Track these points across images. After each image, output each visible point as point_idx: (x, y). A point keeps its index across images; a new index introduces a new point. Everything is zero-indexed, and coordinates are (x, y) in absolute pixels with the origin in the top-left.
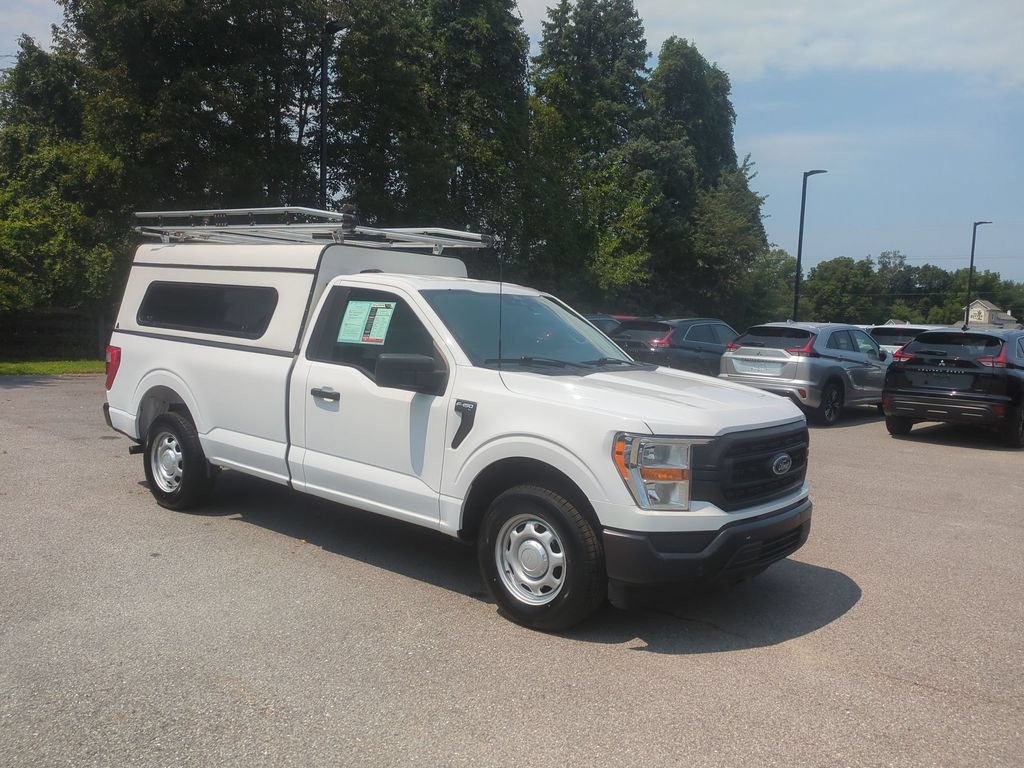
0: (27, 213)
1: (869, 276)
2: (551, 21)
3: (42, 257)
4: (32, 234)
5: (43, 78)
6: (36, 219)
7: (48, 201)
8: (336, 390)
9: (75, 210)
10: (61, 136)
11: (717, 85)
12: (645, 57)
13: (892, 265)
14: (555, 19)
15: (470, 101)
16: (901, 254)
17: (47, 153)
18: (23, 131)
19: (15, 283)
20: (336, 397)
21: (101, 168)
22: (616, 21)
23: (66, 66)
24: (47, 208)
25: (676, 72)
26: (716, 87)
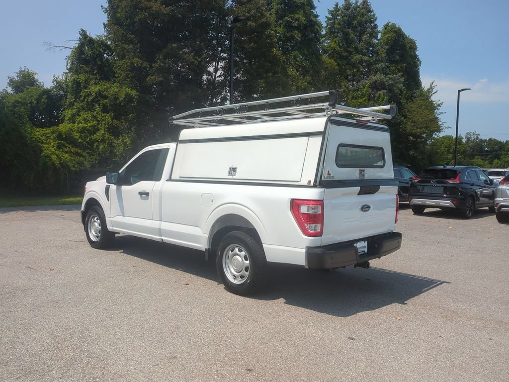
0: (85, 119)
1: (461, 144)
2: (330, 16)
3: (93, 142)
4: (88, 131)
5: (92, 50)
6: (90, 122)
7: (95, 113)
9: (108, 117)
10: (100, 79)
11: (411, 46)
12: (377, 33)
13: (472, 139)
14: (332, 15)
15: (295, 57)
16: (476, 133)
17: (94, 89)
18: (82, 77)
19: (80, 155)
21: (127, 95)
22: (363, 15)
23: (102, 44)
24: (94, 117)
25: (392, 40)
26: (410, 48)
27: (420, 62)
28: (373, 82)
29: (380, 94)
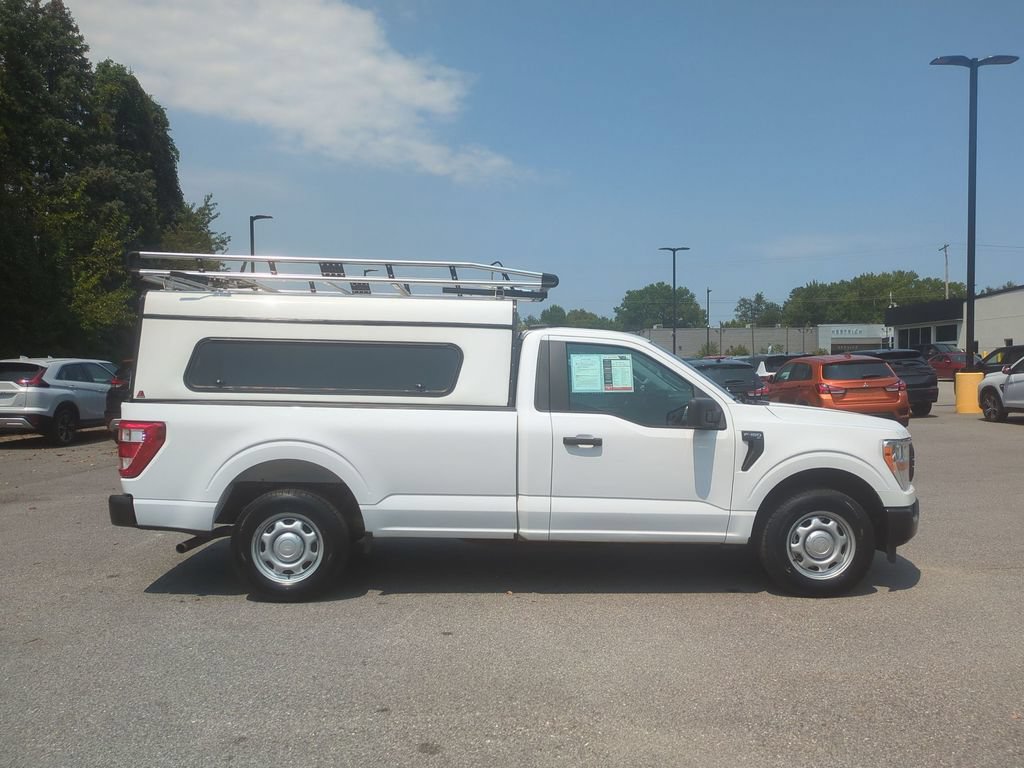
8: (595, 435)
11: (157, 118)
20: (597, 443)
25: (119, 98)
26: (156, 121)
27: (177, 153)
28: (94, 181)
29: (111, 209)
